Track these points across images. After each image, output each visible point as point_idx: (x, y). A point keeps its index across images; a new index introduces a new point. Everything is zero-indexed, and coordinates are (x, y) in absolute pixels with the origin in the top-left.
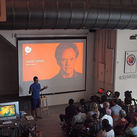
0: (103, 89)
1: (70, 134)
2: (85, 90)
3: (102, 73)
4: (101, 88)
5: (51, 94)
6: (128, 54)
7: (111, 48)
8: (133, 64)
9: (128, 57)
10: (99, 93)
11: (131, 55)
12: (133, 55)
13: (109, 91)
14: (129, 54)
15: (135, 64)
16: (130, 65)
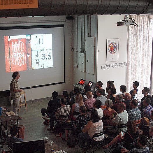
0: (84, 80)
1: (54, 128)
2: (64, 82)
3: (82, 63)
4: (81, 79)
5: (29, 88)
6: (109, 41)
7: (91, 36)
8: (115, 52)
9: (110, 45)
10: (79, 84)
11: (112, 43)
12: (114, 43)
13: (90, 82)
14: (111, 42)
15: (117, 52)
16: (112, 53)
